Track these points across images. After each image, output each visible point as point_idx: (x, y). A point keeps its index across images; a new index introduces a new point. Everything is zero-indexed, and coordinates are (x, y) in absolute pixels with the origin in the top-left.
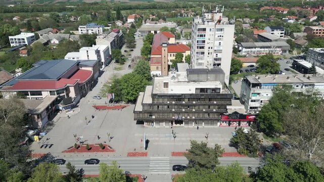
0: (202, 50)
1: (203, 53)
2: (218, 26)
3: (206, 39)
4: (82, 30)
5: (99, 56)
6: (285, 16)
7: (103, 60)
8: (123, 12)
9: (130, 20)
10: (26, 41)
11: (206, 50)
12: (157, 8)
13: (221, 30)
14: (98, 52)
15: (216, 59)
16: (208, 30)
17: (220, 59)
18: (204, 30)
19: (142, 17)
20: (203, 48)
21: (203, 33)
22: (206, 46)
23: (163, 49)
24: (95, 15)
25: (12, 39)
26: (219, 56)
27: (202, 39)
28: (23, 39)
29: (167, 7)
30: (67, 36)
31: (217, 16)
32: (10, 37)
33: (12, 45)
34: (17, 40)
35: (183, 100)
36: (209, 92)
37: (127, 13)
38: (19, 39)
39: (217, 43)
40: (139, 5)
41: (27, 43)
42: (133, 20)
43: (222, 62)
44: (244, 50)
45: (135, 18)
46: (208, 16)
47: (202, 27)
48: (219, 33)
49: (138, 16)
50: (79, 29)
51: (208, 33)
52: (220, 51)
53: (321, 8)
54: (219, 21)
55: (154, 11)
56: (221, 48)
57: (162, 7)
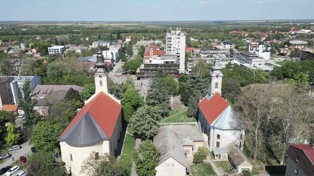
0: (170, 49)
1: (171, 50)
2: (178, 37)
3: (172, 43)
4: (95, 45)
5: (113, 56)
6: (244, 37)
7: (115, 59)
8: (122, 35)
9: (128, 40)
10: (59, 50)
11: (172, 49)
12: (148, 32)
13: (179, 38)
14: (112, 53)
15: (177, 54)
16: (172, 38)
17: (179, 54)
18: (171, 38)
19: (137, 38)
20: (170, 47)
21: (170, 40)
22: (172, 46)
23: (151, 50)
24: (100, 36)
25: (50, 49)
26: (179, 51)
27: (169, 43)
28: (58, 49)
29: (157, 32)
30: (86, 48)
31: (178, 32)
32: (49, 48)
33: (49, 53)
34: (53, 50)
35: (158, 66)
36: (170, 63)
37: (125, 35)
38: (55, 50)
39: (177, 45)
40: (134, 30)
41: (60, 52)
42: (130, 40)
43: (180, 55)
44: (202, 55)
45: (132, 38)
46: (173, 32)
47: (170, 37)
48: (178, 40)
49: (133, 37)
50: (93, 44)
51: (172, 40)
52: (179, 49)
53: (276, 32)
54: (179, 35)
55: (147, 34)
56: (179, 48)
57: (153, 32)
